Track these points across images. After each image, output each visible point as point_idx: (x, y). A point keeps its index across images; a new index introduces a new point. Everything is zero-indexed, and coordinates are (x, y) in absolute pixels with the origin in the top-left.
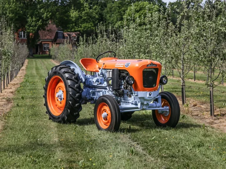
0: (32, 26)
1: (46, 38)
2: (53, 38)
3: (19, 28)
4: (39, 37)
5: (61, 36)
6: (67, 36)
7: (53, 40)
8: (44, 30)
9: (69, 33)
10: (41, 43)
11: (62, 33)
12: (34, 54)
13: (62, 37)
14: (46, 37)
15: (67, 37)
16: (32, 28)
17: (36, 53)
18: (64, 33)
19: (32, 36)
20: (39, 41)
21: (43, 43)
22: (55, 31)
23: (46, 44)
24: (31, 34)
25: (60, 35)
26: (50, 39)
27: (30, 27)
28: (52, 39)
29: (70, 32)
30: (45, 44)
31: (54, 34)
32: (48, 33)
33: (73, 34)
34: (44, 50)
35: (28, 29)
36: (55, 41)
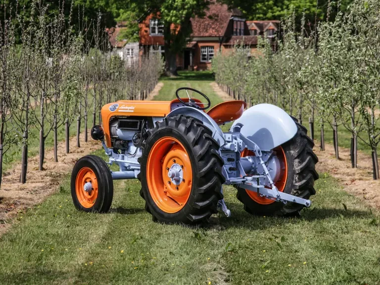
0: (175, 9)
1: (207, 34)
2: (222, 33)
3: (147, 14)
4: (192, 31)
5: (240, 30)
6: (255, 27)
7: (223, 37)
8: (202, 15)
9: (261, 22)
10: (196, 45)
11: (242, 23)
12: (179, 69)
13: (242, 32)
14: (207, 31)
15: (255, 31)
16: (175, 12)
17: (186, 68)
18: (248, 23)
19: (175, 30)
20: (190, 41)
21: (200, 45)
22: (227, 17)
23: (208, 46)
24: (172, 26)
25: (239, 28)
26: (216, 36)
27: (169, 12)
28: (219, 37)
29: (263, 19)
30: (204, 47)
31: (225, 25)
32: (213, 24)
33: (269, 23)
34: (202, 61)
35: (168, 15)
36: (225, 41)
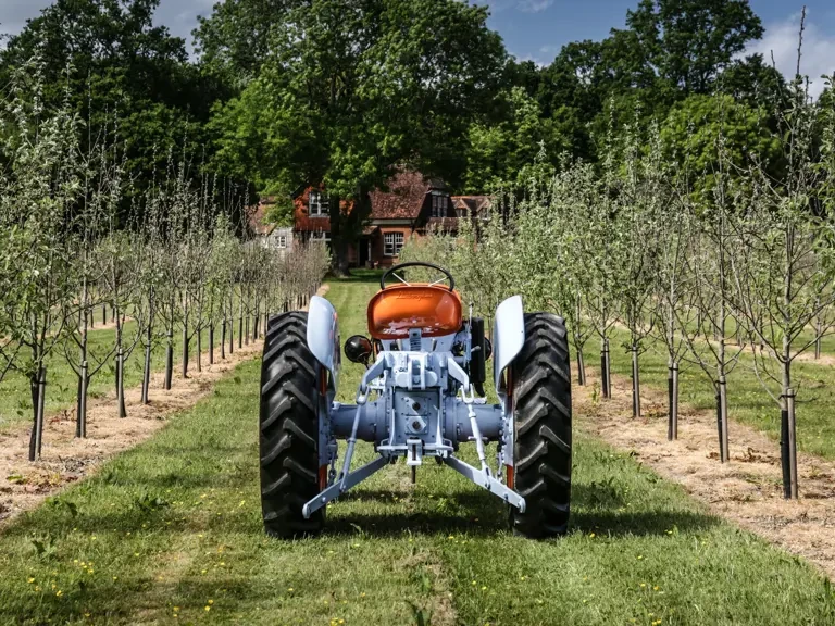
0: (345, 178)
1: (393, 215)
2: (415, 213)
3: (305, 186)
4: (370, 211)
5: (442, 209)
6: (465, 206)
7: (417, 219)
8: (385, 189)
9: (473, 198)
10: (377, 231)
11: (445, 199)
12: (353, 265)
13: (445, 212)
14: (392, 211)
15: (465, 210)
16: (343, 182)
17: (362, 264)
18: (454, 199)
19: (345, 210)
20: (368, 224)
21: (383, 230)
22: (422, 191)
23: (394, 233)
24: (342, 204)
25: (440, 206)
26: (406, 218)
27: (336, 181)
28: (411, 219)
29: (476, 194)
30: (386, 234)
31: (420, 202)
32: (402, 200)
33: (483, 200)
34: (386, 254)
35: (332, 187)
36: (419, 225)
